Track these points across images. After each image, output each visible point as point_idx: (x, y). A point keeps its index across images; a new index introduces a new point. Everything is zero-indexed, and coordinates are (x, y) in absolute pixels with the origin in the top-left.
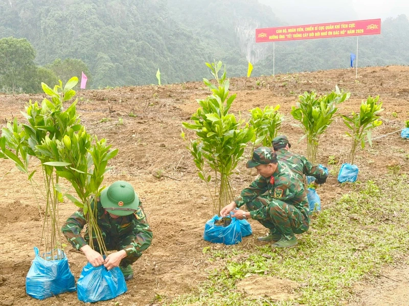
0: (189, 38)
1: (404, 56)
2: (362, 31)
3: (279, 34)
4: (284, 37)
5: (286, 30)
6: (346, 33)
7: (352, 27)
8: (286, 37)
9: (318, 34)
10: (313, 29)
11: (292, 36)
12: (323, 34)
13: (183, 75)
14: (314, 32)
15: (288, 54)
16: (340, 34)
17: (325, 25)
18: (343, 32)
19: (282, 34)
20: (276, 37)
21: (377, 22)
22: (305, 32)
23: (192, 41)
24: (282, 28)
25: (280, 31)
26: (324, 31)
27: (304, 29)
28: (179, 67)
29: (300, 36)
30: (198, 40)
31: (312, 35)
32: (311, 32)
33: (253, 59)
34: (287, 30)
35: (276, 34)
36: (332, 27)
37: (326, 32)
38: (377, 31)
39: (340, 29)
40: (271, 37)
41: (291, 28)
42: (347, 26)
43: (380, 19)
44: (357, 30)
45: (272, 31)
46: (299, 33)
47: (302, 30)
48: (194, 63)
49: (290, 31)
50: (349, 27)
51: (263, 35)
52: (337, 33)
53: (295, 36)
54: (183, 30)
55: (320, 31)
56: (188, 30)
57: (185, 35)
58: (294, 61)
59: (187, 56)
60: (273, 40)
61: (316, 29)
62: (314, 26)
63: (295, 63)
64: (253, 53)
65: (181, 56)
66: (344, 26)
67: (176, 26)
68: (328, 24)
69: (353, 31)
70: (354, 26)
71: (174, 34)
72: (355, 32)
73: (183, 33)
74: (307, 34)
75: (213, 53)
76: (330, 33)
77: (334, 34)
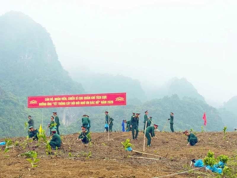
0: (16, 104)
1: (178, 124)
2: (112, 102)
3: (47, 102)
4: (51, 105)
5: (52, 98)
6: (100, 103)
7: (104, 98)
8: (53, 105)
9: (78, 103)
10: (74, 99)
11: (58, 104)
12: (82, 103)
13: (9, 133)
14: (75, 101)
15: (94, 119)
16: (95, 104)
17: (84, 96)
18: (97, 102)
19: (50, 102)
20: (45, 104)
21: (123, 95)
22: (68, 101)
23: (18, 107)
24: (50, 97)
25: (48, 99)
26: (83, 101)
27: (67, 99)
28: (6, 128)
29: (64, 104)
30: (23, 106)
31: (73, 103)
32: (72, 101)
33: (68, 122)
34: (54, 99)
35: (45, 102)
36: (89, 98)
37: (85, 102)
38: (123, 103)
39: (96, 100)
40: (40, 104)
41: (57, 97)
42: (100, 97)
43: (126, 93)
44: (108, 101)
45: (41, 99)
46: (63, 101)
47: (66, 99)
48: (19, 124)
49: (56, 99)
50: (103, 98)
51: (34, 102)
52: (93, 103)
53: (60, 104)
54: (11, 98)
55: (80, 101)
56: (15, 98)
57: (13, 102)
58: (98, 124)
59: (13, 119)
60: (42, 107)
61: (77, 99)
62: (75, 96)
63: (99, 126)
64: (67, 118)
65: (8, 119)
66: (98, 97)
67: (6, 95)
68: (86, 96)
69: (105, 102)
70: (106, 98)
71: (4, 101)
72: (107, 102)
73: (11, 100)
74: (70, 103)
75: (35, 117)
76: (88, 103)
77: (91, 103)
